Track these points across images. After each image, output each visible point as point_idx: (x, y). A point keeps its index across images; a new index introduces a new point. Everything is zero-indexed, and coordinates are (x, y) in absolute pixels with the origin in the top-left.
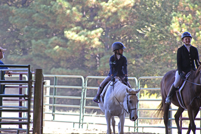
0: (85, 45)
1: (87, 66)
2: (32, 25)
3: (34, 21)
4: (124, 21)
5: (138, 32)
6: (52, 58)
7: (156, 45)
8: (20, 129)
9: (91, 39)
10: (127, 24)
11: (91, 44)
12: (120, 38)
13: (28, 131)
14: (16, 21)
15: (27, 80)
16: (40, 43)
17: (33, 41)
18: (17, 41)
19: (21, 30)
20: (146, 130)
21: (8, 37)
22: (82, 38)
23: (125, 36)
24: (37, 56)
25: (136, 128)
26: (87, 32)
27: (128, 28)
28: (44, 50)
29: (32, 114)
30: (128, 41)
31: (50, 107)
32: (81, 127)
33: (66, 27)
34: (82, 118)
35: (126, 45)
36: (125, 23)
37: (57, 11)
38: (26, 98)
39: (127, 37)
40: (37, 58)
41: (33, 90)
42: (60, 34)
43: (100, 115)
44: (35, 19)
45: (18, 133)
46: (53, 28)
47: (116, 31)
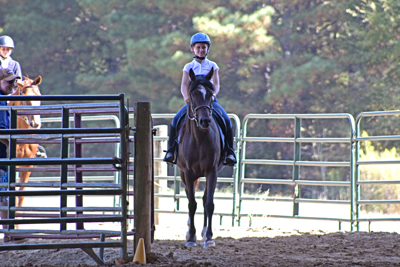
0: (238, 46)
1: (245, 93)
2: (125, 8)
6: (170, 78)
7: (391, 42)
9: (250, 32)
11: (250, 41)
12: (315, 29)
13: (125, 233)
14: (89, 1)
15: (118, 126)
16: (145, 46)
17: (130, 43)
18: (94, 43)
19: (102, 19)
20: (377, 227)
21: (77, 35)
22: (230, 30)
23: (325, 24)
24: (138, 73)
25: (355, 223)
26: (241, 17)
27: (331, 8)
28: (153, 61)
29: (131, 199)
30: (332, 35)
31: (170, 183)
32: (236, 223)
33: (197, 11)
34: (237, 204)
35: (328, 45)
38: (117, 165)
39: (329, 28)
40: (139, 77)
42: (185, 25)
43: (277, 197)
45: (103, 240)
46: (171, 13)
47: (306, 15)
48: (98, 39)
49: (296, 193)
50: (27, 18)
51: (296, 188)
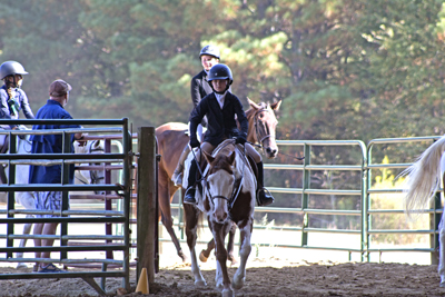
0: (248, 71)
2: (129, 30)
3: (134, 22)
4: (334, 17)
5: (366, 41)
6: (175, 103)
7: (405, 68)
8: (109, 260)
9: (261, 58)
10: (341, 22)
11: (260, 68)
12: (325, 54)
13: (127, 264)
14: (94, 22)
15: (121, 151)
16: (149, 68)
17: (133, 66)
18: (97, 66)
19: (106, 42)
20: (388, 258)
21: (78, 58)
22: (241, 57)
23: (336, 49)
24: (142, 98)
25: (366, 254)
26: (251, 41)
27: (343, 32)
28: (158, 85)
29: (134, 228)
30: (343, 60)
33: (205, 32)
35: (339, 69)
36: (336, 21)
38: (120, 192)
39: (340, 52)
40: (143, 102)
42: (191, 48)
43: (285, 226)
44: (136, 16)
45: (105, 269)
46: (176, 35)
47: (316, 40)
48: (101, 63)
49: (305, 222)
50: (25, 40)
51: (305, 217)
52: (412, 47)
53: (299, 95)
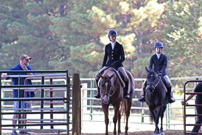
2: (70, 33)
3: (72, 29)
5: (168, 36)
6: (89, 63)
10: (158, 29)
13: (68, 131)
14: (56, 30)
15: (66, 84)
16: (78, 49)
19: (60, 38)
24: (76, 61)
25: (168, 126)
26: (121, 37)
27: (158, 33)
28: (82, 56)
31: (88, 108)
33: (101, 34)
36: (156, 28)
37: (93, 19)
40: (76, 63)
41: (71, 93)
44: (72, 27)
45: (59, 133)
47: (148, 36)
49: (143, 113)
50: (28, 37)
51: (143, 110)
52: (188, 40)
53: (141, 59)
